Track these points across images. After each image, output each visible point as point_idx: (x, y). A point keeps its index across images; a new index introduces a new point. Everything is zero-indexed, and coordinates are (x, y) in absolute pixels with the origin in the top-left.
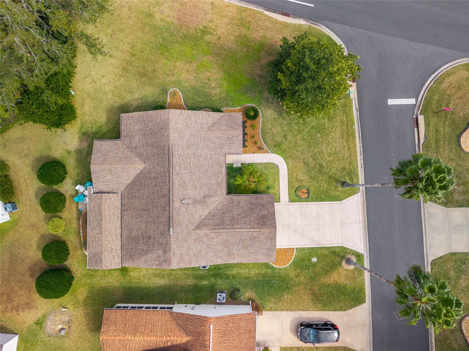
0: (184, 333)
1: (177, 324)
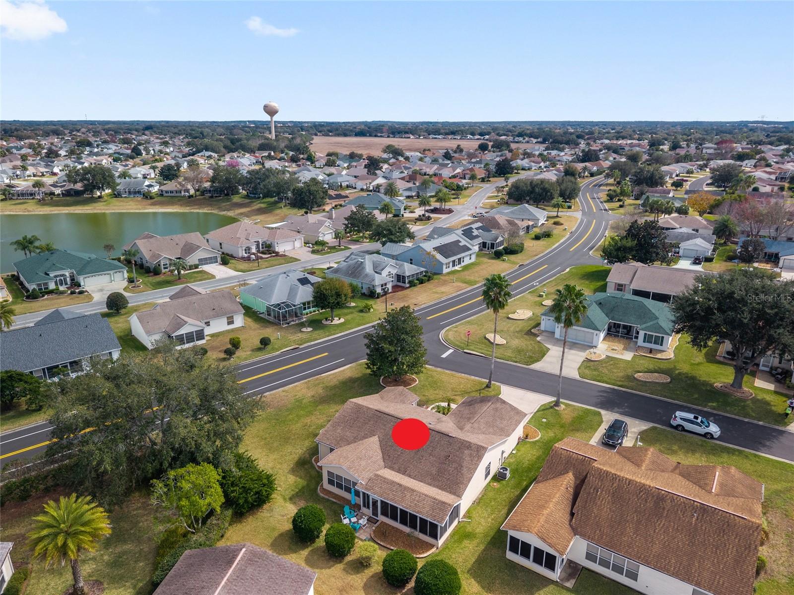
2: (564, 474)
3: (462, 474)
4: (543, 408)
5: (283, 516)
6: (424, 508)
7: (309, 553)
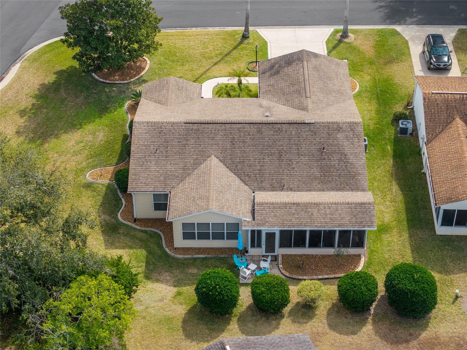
0: (452, 124)
1: (443, 133)
2: (450, 122)
3: (352, 164)
4: (331, 45)
5: (161, 300)
6: (343, 218)
7: (239, 325)
